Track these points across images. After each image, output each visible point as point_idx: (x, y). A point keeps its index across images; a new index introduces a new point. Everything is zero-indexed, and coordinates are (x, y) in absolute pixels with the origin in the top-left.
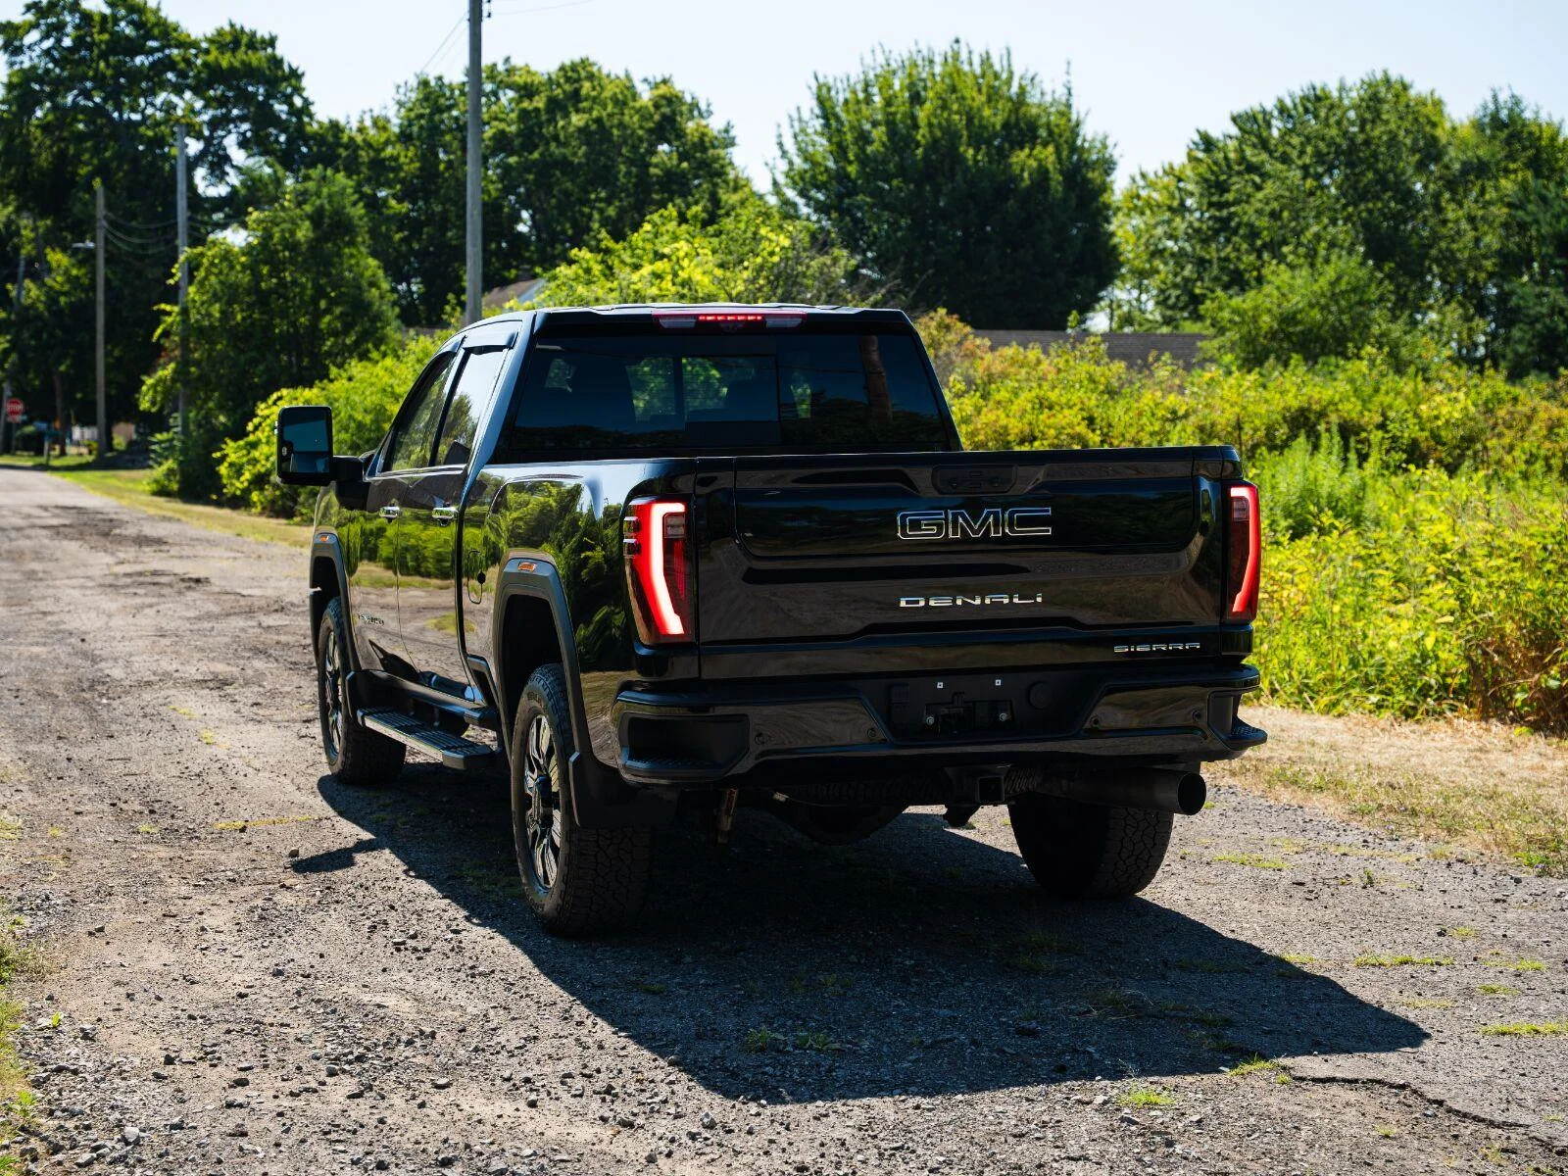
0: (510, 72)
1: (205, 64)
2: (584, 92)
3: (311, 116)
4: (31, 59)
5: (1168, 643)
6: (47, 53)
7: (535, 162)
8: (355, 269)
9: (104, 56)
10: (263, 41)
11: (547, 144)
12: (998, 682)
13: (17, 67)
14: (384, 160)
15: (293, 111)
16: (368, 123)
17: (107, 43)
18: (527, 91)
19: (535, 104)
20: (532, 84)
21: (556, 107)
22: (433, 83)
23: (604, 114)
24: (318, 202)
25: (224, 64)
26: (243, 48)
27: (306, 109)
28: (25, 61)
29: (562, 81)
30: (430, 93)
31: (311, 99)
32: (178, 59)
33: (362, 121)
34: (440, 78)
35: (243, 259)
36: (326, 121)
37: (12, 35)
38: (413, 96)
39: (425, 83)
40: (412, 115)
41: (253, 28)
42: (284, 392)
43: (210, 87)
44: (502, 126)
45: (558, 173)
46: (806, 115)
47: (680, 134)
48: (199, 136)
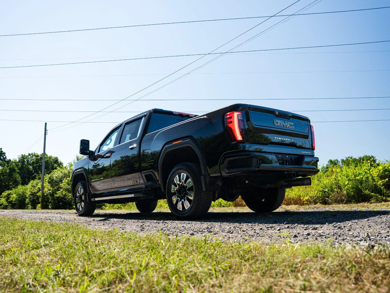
0: (35, 154)
3: (6, 159)
7: (38, 166)
8: (15, 176)
15: (4, 158)
16: (14, 160)
18: (38, 156)
21: (42, 158)
23: (48, 159)
27: (6, 158)
29: (42, 155)
36: (8, 159)
38: (21, 157)
39: (23, 155)
40: (20, 159)
42: (7, 191)
44: (33, 161)
46: (75, 160)
47: (58, 162)
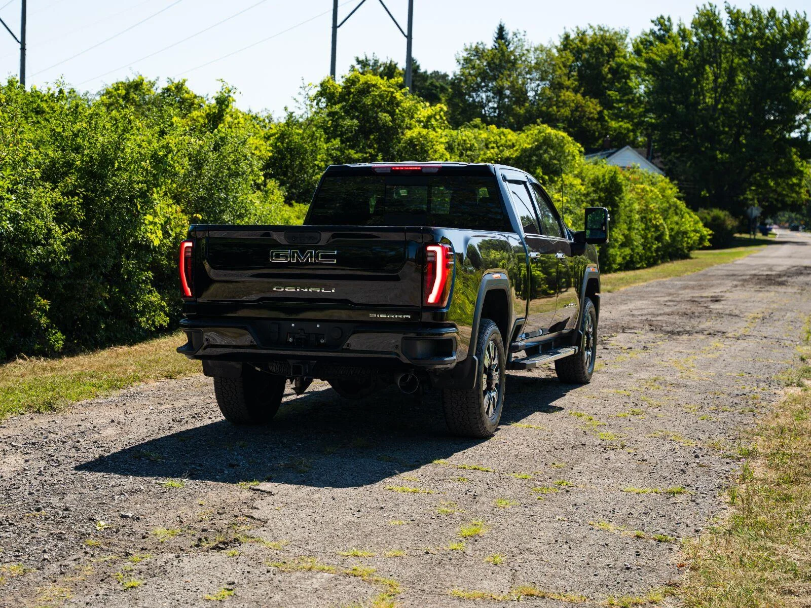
5: (403, 315)
12: (318, 326)
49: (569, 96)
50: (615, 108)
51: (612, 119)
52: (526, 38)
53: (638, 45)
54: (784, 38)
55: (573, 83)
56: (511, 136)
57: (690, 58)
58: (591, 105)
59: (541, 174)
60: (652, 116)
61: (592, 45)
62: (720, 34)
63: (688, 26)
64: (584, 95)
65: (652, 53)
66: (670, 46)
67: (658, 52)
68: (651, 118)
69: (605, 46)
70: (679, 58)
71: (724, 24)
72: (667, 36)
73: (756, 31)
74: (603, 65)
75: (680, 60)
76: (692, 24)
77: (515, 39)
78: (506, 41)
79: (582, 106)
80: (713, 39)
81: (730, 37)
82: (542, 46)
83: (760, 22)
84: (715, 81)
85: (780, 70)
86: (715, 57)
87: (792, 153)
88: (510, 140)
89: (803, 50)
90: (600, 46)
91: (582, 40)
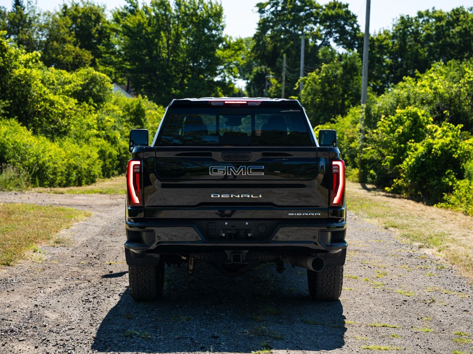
0: (434, 12)
1: (324, 14)
2: (460, 18)
3: (359, 30)
4: (267, 15)
6: (272, 13)
7: (440, 45)
8: (358, 84)
9: (290, 13)
10: (344, 5)
11: (445, 38)
12: (247, 223)
13: (262, 18)
14: (383, 45)
15: (353, 29)
16: (382, 32)
17: (291, 8)
19: (441, 24)
20: (441, 16)
21: (450, 24)
22: (405, 17)
23: (467, 26)
24: (345, 61)
25: (330, 14)
26: (337, 8)
27: (357, 28)
28: (265, 15)
29: (453, 15)
30: (404, 21)
31: (359, 25)
32: (314, 13)
33: (380, 32)
34: (408, 16)
35: (320, 81)
37: (262, 7)
38: (399, 22)
40: (397, 29)
41: (341, 1)
43: (326, 22)
44: (429, 32)
45: (449, 48)
48: (320, 39)
49: (70, 48)
50: (103, 57)
51: (101, 65)
52: (37, 5)
53: (117, 15)
54: (210, 16)
55: (72, 39)
56: (67, 75)
57: (152, 25)
58: (87, 55)
59: (92, 103)
60: (129, 64)
61: (83, 13)
62: (169, 11)
63: (149, 5)
64: (81, 47)
65: (127, 21)
66: (139, 17)
67: (131, 21)
68: (127, 65)
69: (93, 15)
70: (145, 25)
71: (171, 5)
72: (135, 11)
73: (192, 10)
74: (92, 28)
75: (146, 27)
76: (151, 3)
77: (30, 6)
78: (22, 7)
79: (79, 55)
80: (165, 15)
81: (175, 13)
82: (49, 12)
83: (194, 5)
84: (168, 41)
85: (208, 36)
86: (167, 26)
87: (218, 91)
88: (68, 78)
89: (221, 24)
90: (89, 15)
91: (76, 10)
